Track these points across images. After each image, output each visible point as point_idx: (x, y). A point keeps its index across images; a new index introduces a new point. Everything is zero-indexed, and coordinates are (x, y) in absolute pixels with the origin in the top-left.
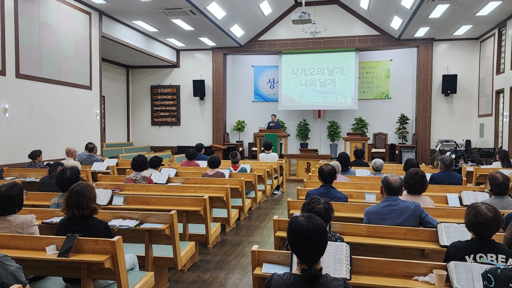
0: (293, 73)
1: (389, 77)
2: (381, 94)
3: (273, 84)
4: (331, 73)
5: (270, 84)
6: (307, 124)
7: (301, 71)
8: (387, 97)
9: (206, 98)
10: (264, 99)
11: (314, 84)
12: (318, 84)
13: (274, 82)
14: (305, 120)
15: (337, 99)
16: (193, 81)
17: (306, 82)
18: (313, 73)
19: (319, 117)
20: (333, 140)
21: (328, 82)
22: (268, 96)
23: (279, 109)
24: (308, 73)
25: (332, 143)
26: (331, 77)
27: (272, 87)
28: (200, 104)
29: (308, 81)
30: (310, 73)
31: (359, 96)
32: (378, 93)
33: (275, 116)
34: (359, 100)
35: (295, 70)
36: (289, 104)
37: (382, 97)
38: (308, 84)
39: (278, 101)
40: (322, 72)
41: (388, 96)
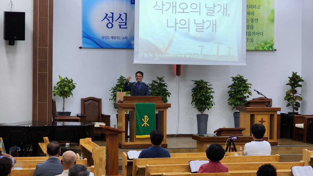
0: (157, 7)
1: (273, 21)
2: (263, 44)
3: (111, 21)
4: (211, 11)
5: (106, 21)
6: (164, 85)
7: (167, 6)
8: (271, 49)
10: (98, 44)
11: (187, 26)
12: (193, 27)
13: (112, 17)
14: (160, 79)
15: (218, 50)
17: (176, 23)
18: (185, 11)
19: (178, 73)
20: (201, 109)
21: (207, 25)
22: (104, 40)
24: (178, 9)
25: (200, 113)
26: (211, 18)
27: (110, 25)
29: (178, 21)
30: (182, 11)
32: (260, 43)
33: (142, 73)
35: (160, 5)
36: (151, 55)
37: (265, 48)
38: (179, 25)
40: (198, 10)
41: (272, 47)
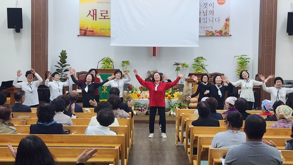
9: (22, 30)
16: (8, 8)
19: (154, 54)
23: (112, 45)
28: (15, 38)
31: (200, 32)
34: (199, 36)
39: (110, 36)
